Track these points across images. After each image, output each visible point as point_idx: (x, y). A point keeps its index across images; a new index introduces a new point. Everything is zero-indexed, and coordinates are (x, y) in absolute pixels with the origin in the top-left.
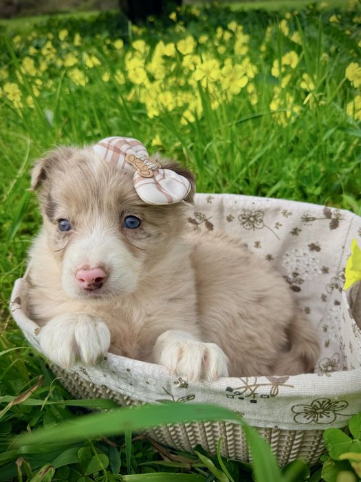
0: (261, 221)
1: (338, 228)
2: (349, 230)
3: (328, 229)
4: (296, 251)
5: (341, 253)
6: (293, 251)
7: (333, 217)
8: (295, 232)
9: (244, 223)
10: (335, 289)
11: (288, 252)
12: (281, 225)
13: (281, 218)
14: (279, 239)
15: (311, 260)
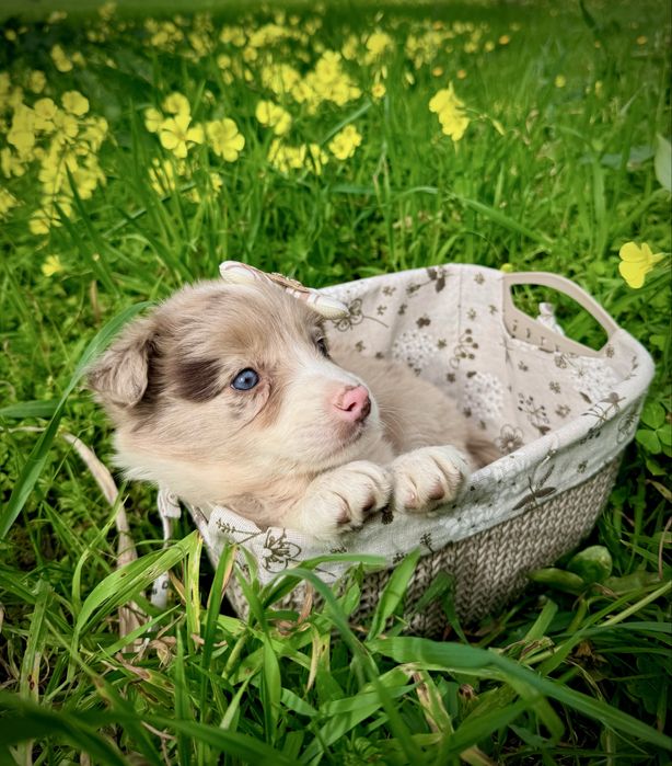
0: (359, 312)
1: (445, 289)
2: (461, 283)
3: (434, 292)
4: (405, 335)
5: (458, 314)
6: (401, 337)
7: (439, 276)
8: (402, 311)
9: (338, 324)
10: (462, 360)
11: (397, 341)
12: (385, 308)
13: (383, 300)
14: (387, 326)
15: (423, 339)
